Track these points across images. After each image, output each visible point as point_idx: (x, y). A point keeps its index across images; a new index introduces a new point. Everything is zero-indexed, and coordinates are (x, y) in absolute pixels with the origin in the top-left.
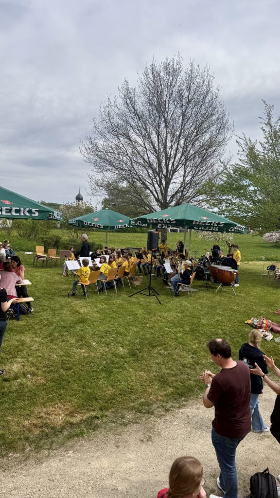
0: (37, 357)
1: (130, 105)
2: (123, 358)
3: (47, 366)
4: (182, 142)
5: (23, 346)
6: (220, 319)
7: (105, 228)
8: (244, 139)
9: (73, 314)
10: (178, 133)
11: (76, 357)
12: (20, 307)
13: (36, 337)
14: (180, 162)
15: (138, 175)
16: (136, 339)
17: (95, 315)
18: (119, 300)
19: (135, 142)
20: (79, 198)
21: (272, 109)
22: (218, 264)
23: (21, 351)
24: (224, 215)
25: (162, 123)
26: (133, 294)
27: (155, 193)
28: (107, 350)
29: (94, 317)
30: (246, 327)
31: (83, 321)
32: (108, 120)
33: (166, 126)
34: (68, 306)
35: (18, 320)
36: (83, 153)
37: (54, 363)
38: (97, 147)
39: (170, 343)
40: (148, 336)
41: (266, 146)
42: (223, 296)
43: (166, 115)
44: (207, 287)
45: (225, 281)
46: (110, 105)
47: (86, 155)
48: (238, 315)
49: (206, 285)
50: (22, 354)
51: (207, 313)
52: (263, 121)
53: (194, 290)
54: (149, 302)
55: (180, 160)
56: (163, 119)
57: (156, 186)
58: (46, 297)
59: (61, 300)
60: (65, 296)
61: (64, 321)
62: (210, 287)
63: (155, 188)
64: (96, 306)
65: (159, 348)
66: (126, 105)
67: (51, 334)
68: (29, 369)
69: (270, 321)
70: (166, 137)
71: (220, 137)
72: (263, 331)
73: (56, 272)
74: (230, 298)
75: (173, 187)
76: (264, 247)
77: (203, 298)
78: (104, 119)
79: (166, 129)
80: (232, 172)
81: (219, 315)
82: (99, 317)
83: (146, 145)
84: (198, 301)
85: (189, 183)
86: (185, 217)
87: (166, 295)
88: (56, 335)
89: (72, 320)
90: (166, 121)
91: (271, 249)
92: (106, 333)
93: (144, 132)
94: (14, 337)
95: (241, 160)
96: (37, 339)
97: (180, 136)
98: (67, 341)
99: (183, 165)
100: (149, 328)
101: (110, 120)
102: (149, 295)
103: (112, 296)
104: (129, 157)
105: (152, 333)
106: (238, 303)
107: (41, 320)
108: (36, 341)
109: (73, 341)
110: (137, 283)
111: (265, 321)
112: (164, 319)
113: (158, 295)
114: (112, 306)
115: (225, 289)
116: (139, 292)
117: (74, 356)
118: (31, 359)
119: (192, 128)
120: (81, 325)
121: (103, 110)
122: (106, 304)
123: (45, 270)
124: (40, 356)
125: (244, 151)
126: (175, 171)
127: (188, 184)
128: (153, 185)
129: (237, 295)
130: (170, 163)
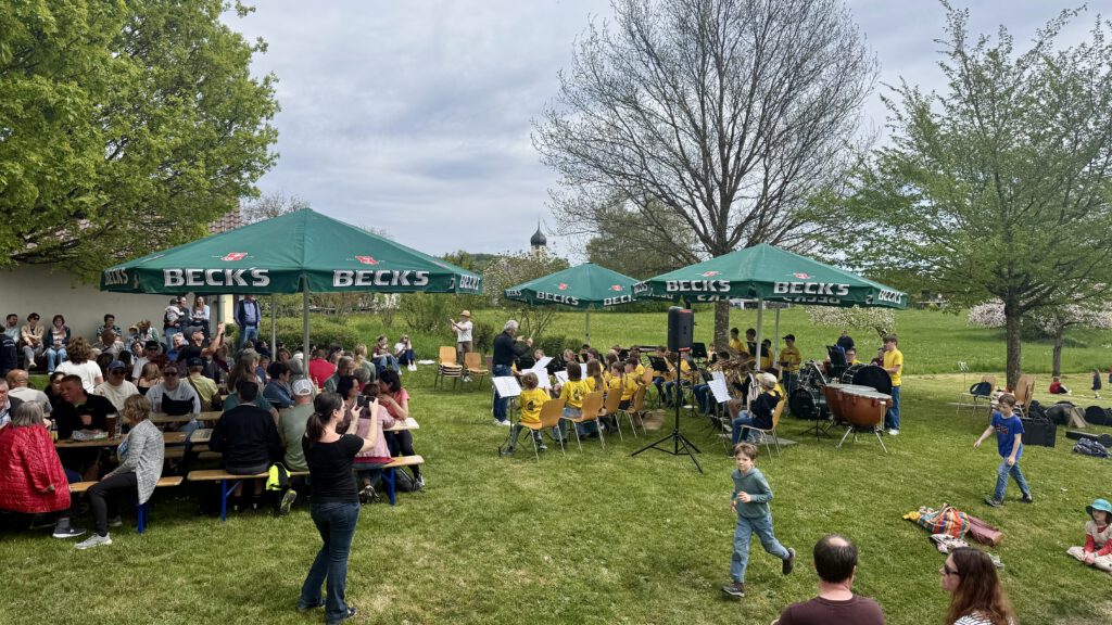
0: (425, 583)
1: (638, 36)
2: (608, 591)
3: (443, 603)
4: (757, 107)
5: (397, 558)
6: (843, 508)
7: (583, 304)
8: (903, 90)
9: (507, 491)
10: (747, 88)
11: (505, 586)
12: (396, 476)
13: (426, 539)
14: (756, 150)
15: (658, 186)
16: (641, 550)
17: (552, 495)
18: (608, 462)
19: (649, 114)
20: (537, 241)
21: (964, 18)
22: (845, 381)
23: (392, 569)
24: (861, 266)
25: (710, 67)
26: (639, 449)
27: (698, 222)
28: (574, 572)
29: (550, 501)
30: (905, 529)
31: (525, 508)
32: (589, 73)
33: (721, 75)
34: (497, 474)
35: (392, 503)
36: (538, 146)
37: (458, 596)
38: (569, 132)
39: (718, 561)
40: (669, 544)
41: (955, 103)
42: (853, 457)
43: (720, 49)
44: (817, 435)
45: (859, 420)
46: (593, 40)
47: (545, 149)
48: (887, 499)
49: (814, 431)
50: (395, 576)
51: (812, 496)
52: (944, 47)
53: (784, 442)
54: (675, 469)
55: (754, 146)
56: (712, 60)
57: (700, 205)
58: (454, 455)
59: (483, 461)
60: (491, 454)
61: (486, 507)
62: (826, 435)
63: (698, 212)
64: (555, 475)
65: (692, 573)
66: (629, 37)
67: (456, 535)
68: (406, 608)
69: (965, 515)
70: (721, 98)
71: (846, 91)
72: (947, 538)
73: (480, 402)
74: (871, 460)
75: (741, 208)
76: (976, 339)
77: (805, 461)
78: (581, 69)
79: (721, 81)
80: (875, 167)
81: (842, 500)
82: (560, 500)
83: (676, 119)
84: (794, 467)
85: (776, 197)
86: (753, 274)
87: (717, 453)
88: (467, 536)
89: (502, 506)
90: (719, 64)
91: (991, 344)
92: (574, 535)
93: (669, 90)
94: (381, 540)
95: (894, 138)
96: (427, 545)
97: (752, 94)
98: (490, 551)
99: (762, 156)
100: (672, 526)
101: (595, 72)
102: (676, 453)
103: (592, 455)
104: (637, 146)
105: (677, 538)
106: (891, 473)
107: (439, 505)
108: (424, 549)
109: (501, 550)
110: (651, 426)
111: (951, 515)
112: (708, 506)
113: (698, 452)
114: (590, 476)
115: (862, 439)
116: (652, 446)
117: (502, 584)
118: (411, 586)
119: (780, 75)
120: (521, 516)
121: (579, 50)
122: (577, 472)
123: (458, 397)
124: (431, 581)
125: (900, 118)
126: (742, 172)
127: (773, 199)
128: (694, 206)
129: (890, 454)
130: (731, 154)
